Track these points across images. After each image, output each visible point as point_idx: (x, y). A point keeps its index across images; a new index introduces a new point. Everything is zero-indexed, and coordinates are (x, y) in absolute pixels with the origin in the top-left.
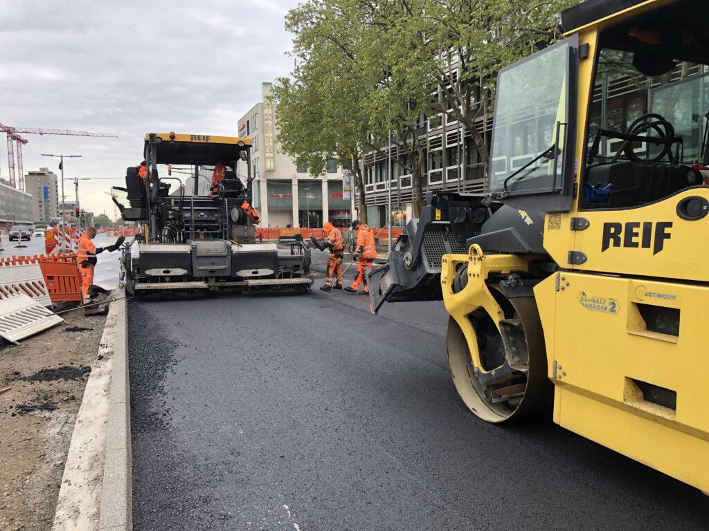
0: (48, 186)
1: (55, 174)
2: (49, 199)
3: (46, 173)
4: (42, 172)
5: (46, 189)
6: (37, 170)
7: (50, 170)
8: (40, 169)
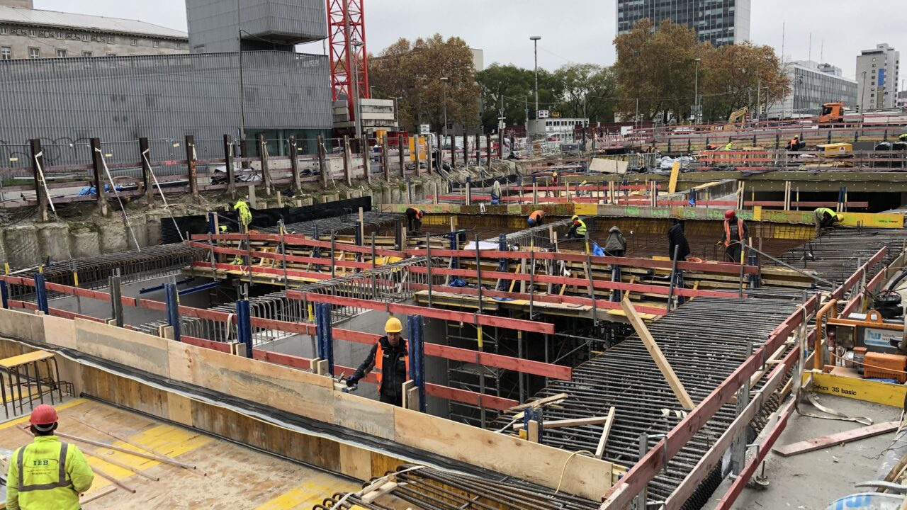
0: (885, 68)
1: (896, 50)
2: (884, 86)
3: (885, 51)
4: (880, 50)
5: (882, 71)
6: (874, 48)
7: (890, 46)
8: (878, 45)
